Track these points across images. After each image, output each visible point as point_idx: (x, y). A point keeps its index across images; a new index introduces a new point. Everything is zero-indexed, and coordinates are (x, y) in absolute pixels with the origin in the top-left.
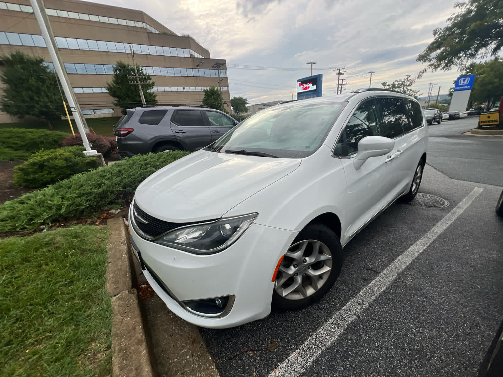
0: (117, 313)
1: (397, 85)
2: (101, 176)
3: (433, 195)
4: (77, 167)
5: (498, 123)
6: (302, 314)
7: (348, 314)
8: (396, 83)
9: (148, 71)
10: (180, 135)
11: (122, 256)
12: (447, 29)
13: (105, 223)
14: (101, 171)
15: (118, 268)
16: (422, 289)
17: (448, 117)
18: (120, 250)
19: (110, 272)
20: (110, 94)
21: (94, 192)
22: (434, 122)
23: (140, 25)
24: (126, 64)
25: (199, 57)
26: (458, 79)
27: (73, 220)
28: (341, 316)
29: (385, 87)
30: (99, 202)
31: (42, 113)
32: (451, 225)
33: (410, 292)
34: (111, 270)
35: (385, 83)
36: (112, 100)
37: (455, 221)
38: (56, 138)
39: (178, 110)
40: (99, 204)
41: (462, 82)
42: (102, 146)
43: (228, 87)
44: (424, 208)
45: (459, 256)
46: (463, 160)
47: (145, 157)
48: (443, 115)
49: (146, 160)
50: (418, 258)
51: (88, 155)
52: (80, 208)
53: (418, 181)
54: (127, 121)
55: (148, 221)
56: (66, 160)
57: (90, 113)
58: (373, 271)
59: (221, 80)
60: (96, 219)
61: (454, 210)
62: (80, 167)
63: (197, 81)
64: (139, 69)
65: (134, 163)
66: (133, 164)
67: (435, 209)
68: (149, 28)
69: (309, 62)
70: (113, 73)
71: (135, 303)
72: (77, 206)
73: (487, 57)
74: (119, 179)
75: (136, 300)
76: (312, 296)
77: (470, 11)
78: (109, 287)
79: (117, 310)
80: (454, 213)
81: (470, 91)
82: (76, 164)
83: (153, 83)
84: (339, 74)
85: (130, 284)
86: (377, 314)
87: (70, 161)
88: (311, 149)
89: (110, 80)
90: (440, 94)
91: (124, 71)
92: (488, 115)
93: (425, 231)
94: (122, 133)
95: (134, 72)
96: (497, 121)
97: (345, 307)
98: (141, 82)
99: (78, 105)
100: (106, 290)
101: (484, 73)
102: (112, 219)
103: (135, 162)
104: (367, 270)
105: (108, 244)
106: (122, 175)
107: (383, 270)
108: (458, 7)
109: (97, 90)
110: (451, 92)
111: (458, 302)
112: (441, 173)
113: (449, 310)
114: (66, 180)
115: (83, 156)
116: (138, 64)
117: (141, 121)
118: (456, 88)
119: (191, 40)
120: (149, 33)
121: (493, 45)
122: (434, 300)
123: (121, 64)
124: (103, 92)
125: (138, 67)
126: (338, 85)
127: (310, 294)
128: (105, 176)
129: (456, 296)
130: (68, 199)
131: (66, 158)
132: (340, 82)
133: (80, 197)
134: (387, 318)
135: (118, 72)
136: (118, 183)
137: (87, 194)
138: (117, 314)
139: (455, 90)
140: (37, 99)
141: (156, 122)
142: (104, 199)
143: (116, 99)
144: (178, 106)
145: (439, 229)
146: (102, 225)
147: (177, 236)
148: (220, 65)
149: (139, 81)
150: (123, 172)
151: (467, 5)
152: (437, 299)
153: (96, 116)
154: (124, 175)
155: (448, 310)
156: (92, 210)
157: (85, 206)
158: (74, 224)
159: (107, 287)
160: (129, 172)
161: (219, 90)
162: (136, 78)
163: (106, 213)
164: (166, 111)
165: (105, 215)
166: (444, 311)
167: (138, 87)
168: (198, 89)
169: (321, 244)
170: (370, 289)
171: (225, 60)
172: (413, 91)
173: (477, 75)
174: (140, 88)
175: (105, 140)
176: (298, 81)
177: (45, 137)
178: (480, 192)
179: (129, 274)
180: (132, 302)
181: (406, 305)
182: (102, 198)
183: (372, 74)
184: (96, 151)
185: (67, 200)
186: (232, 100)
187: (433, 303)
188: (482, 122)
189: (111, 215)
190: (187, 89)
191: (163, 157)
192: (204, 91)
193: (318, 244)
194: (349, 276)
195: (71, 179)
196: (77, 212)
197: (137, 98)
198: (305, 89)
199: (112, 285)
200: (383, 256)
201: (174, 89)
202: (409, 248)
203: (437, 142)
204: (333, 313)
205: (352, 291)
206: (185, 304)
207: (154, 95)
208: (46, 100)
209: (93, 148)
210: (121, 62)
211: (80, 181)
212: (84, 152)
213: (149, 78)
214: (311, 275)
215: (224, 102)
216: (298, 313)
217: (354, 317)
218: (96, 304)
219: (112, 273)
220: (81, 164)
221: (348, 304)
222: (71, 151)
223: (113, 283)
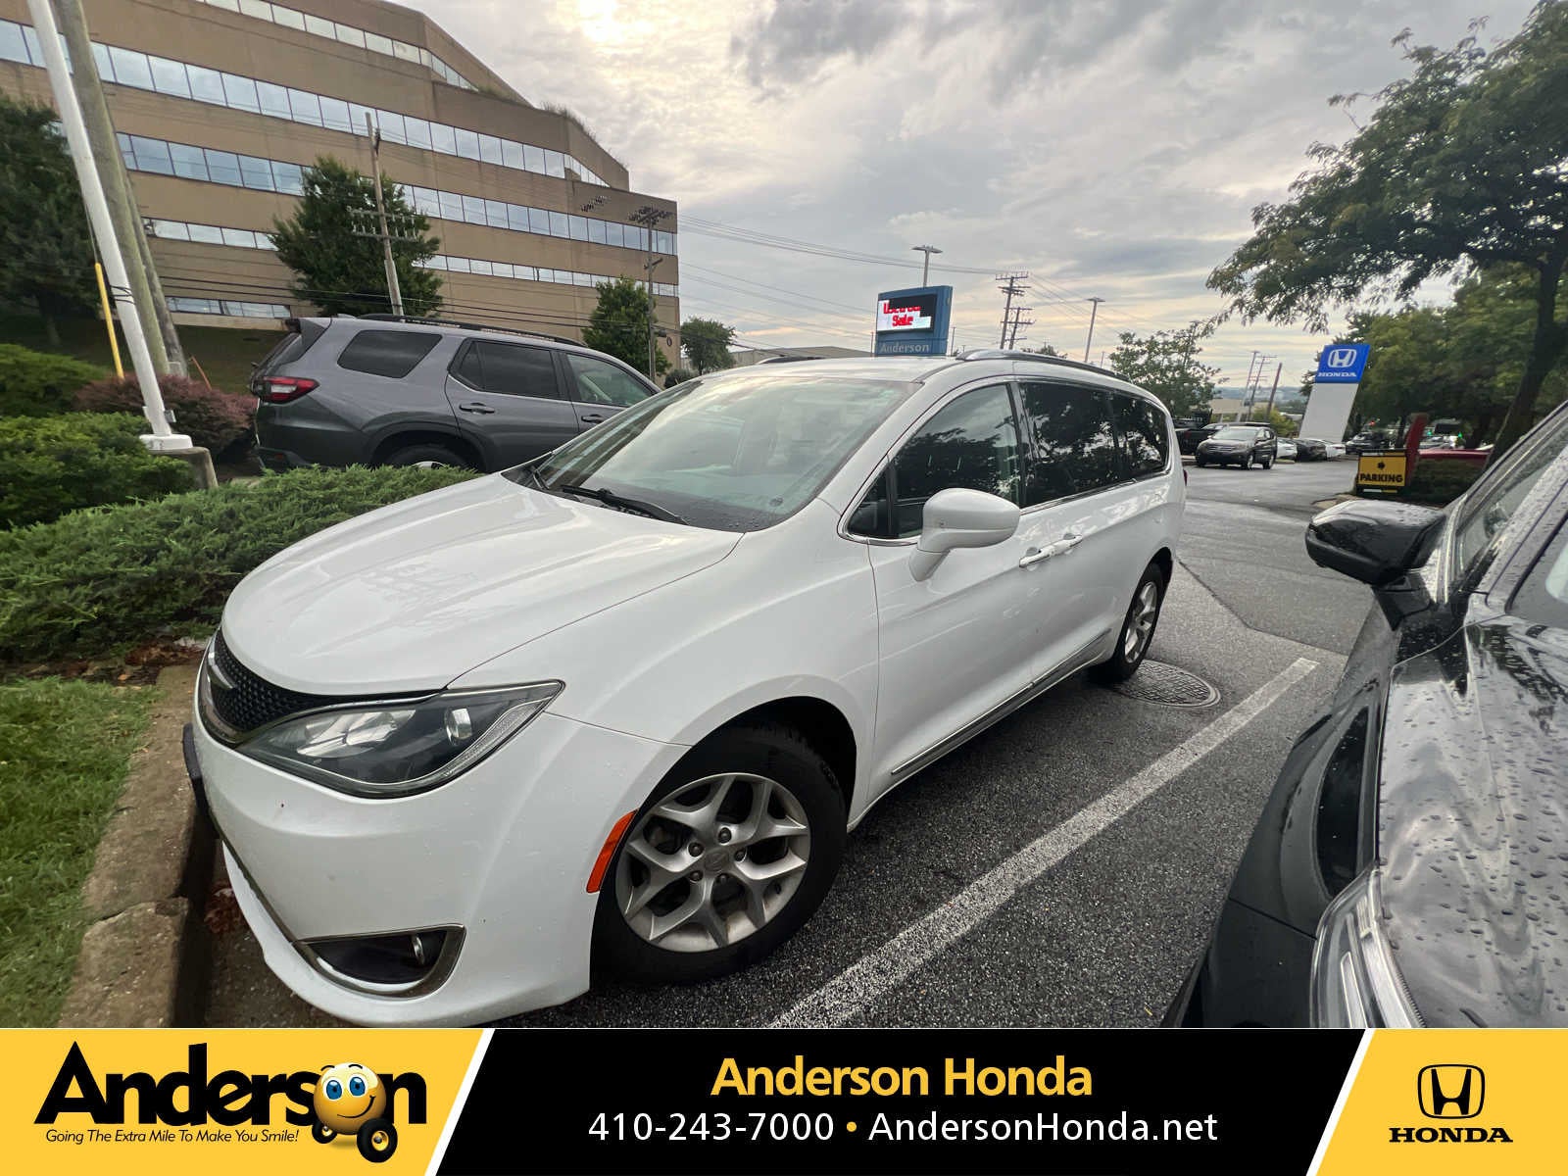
0: (94, 973)
1: (1160, 346)
2: (161, 525)
3: (1186, 669)
4: (108, 487)
5: (1402, 484)
6: (706, 997)
7: (839, 999)
8: (1160, 339)
9: (421, 200)
10: (474, 418)
11: (175, 791)
12: (1287, 210)
13: (152, 680)
14: (171, 508)
15: (147, 828)
16: (1066, 936)
17: (1294, 451)
18: (175, 771)
19: (114, 840)
20: (281, 258)
21: (124, 573)
22: (1254, 462)
23: (409, 53)
24: (349, 169)
25: (592, 182)
26: (1328, 349)
27: (35, 660)
28: (819, 1004)
29: (1130, 347)
30: (139, 609)
31: (29, 288)
32: (1204, 760)
33: (1033, 943)
34: (120, 835)
35: (1128, 335)
36: (287, 275)
37: (1218, 748)
38: (52, 381)
39: (474, 341)
40: (140, 615)
41: (1337, 360)
42: (220, 422)
43: (676, 284)
44: (1150, 704)
45: (1195, 847)
46: (1295, 577)
47: (332, 475)
48: (1280, 446)
49: (329, 486)
50: (1087, 847)
51: (157, 447)
52: (67, 621)
53: (1148, 626)
54: (296, 356)
55: (236, 682)
56: (67, 457)
57: (206, 309)
58: (953, 877)
59: (654, 260)
60: (120, 662)
61: (1226, 716)
62: (116, 488)
63: (579, 253)
64: (392, 190)
65: (289, 491)
66: (283, 496)
67: (1178, 711)
68: (439, 67)
69: (920, 246)
70: (297, 189)
71: (166, 945)
72: (53, 614)
73: (1385, 300)
74: (221, 539)
75: (177, 934)
76: (743, 943)
77: (1345, 173)
78: (95, 889)
79: (95, 964)
80: (1225, 724)
81: (1355, 387)
82: (101, 475)
83: (435, 242)
84: (1011, 291)
85: (174, 881)
86: (922, 1002)
87: (82, 464)
88: (781, 510)
89: (289, 214)
90: (1278, 386)
91: (338, 190)
92: (1379, 460)
93: (1132, 772)
94: (276, 389)
95: (372, 196)
96: (1398, 478)
97: (838, 981)
98: (391, 233)
99: (156, 278)
100: (83, 898)
101: (1394, 341)
102: (177, 669)
103: (292, 490)
104: (936, 874)
105: (138, 749)
106: (238, 527)
107: (979, 876)
108: (1316, 158)
109: (237, 238)
110: (1309, 383)
111: (1151, 977)
112: (1225, 610)
113: (1120, 998)
114: (41, 527)
115: (136, 448)
116: (389, 176)
117: (347, 361)
118: (1320, 374)
119: (570, 124)
120: (438, 85)
121: (1403, 271)
122: (1090, 967)
123: (333, 165)
124: (260, 246)
125: (388, 186)
126: (1005, 322)
127: (740, 937)
128: (178, 525)
129: (1151, 958)
130: (27, 589)
131: (69, 450)
132: (1012, 317)
133: (71, 586)
134: (946, 1014)
135: (318, 189)
136: (216, 550)
137: (98, 577)
138: (91, 979)
139: (1319, 381)
140: (15, 239)
141: (400, 370)
142: (159, 601)
143: (302, 276)
144: (478, 328)
145: (1168, 767)
146: (136, 684)
147: (308, 734)
148: (658, 214)
149: (385, 230)
150: (242, 517)
151: (1341, 154)
152: (1097, 966)
153: (226, 323)
154: (242, 529)
155: (1116, 998)
156: (112, 634)
157: (85, 617)
158: (36, 674)
159: (88, 888)
160: (265, 518)
161: (647, 291)
162: (377, 217)
163: (162, 645)
164: (438, 338)
165: (155, 652)
166: (1106, 1001)
167: (382, 247)
168: (582, 279)
169: (775, 787)
170: (926, 929)
171: (673, 204)
172: (1203, 368)
173: (1377, 345)
174: (389, 250)
175: (229, 405)
176: (882, 297)
177: (17, 371)
178: (1306, 672)
179: (178, 851)
180: (157, 942)
181: (1010, 978)
182: (152, 598)
183: (1098, 304)
184: (187, 438)
185: (21, 590)
186: (686, 326)
187: (1084, 974)
188: (1363, 476)
189: (180, 655)
190: (545, 275)
191: (391, 482)
192: (600, 288)
193: (768, 785)
194: (880, 890)
195: (57, 526)
196: (51, 634)
197: (375, 283)
198: (898, 324)
199: (110, 883)
200: (992, 836)
201: (503, 270)
202: (1071, 816)
203: (1241, 521)
204: (799, 995)
205: (875, 933)
206: (314, 950)
207: (432, 279)
208: (51, 247)
209: (177, 428)
210: (331, 160)
211: (85, 534)
212: (145, 438)
213: (422, 222)
214: (742, 879)
215: (657, 330)
216: (696, 993)
217: (856, 1009)
218: (32, 942)
219: (121, 844)
220: (122, 476)
221: (850, 970)
222: (94, 430)
223: (110, 876)
